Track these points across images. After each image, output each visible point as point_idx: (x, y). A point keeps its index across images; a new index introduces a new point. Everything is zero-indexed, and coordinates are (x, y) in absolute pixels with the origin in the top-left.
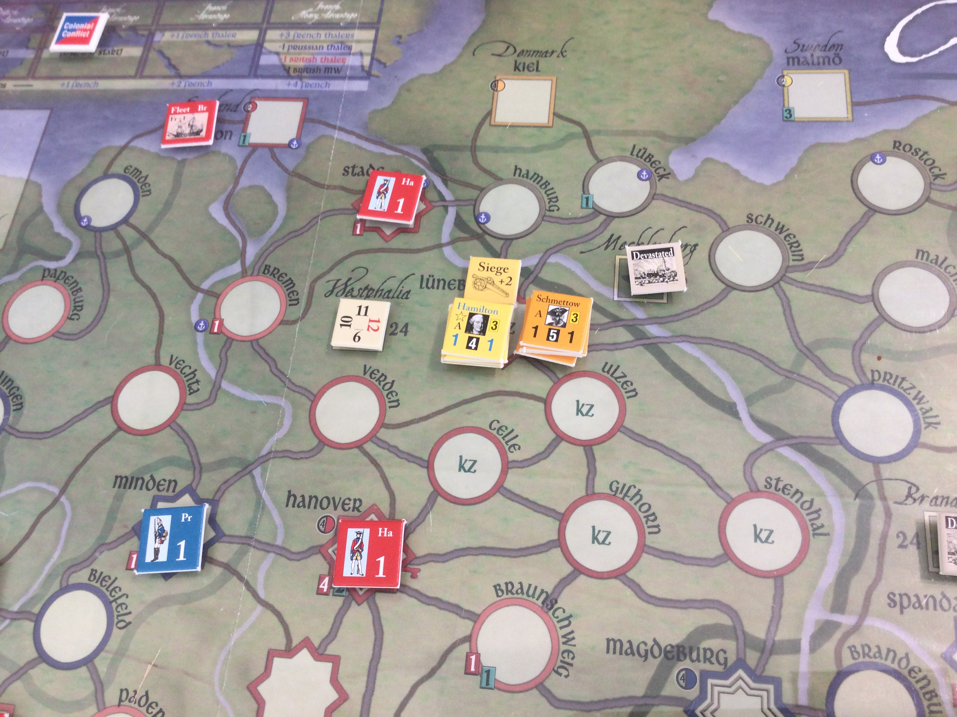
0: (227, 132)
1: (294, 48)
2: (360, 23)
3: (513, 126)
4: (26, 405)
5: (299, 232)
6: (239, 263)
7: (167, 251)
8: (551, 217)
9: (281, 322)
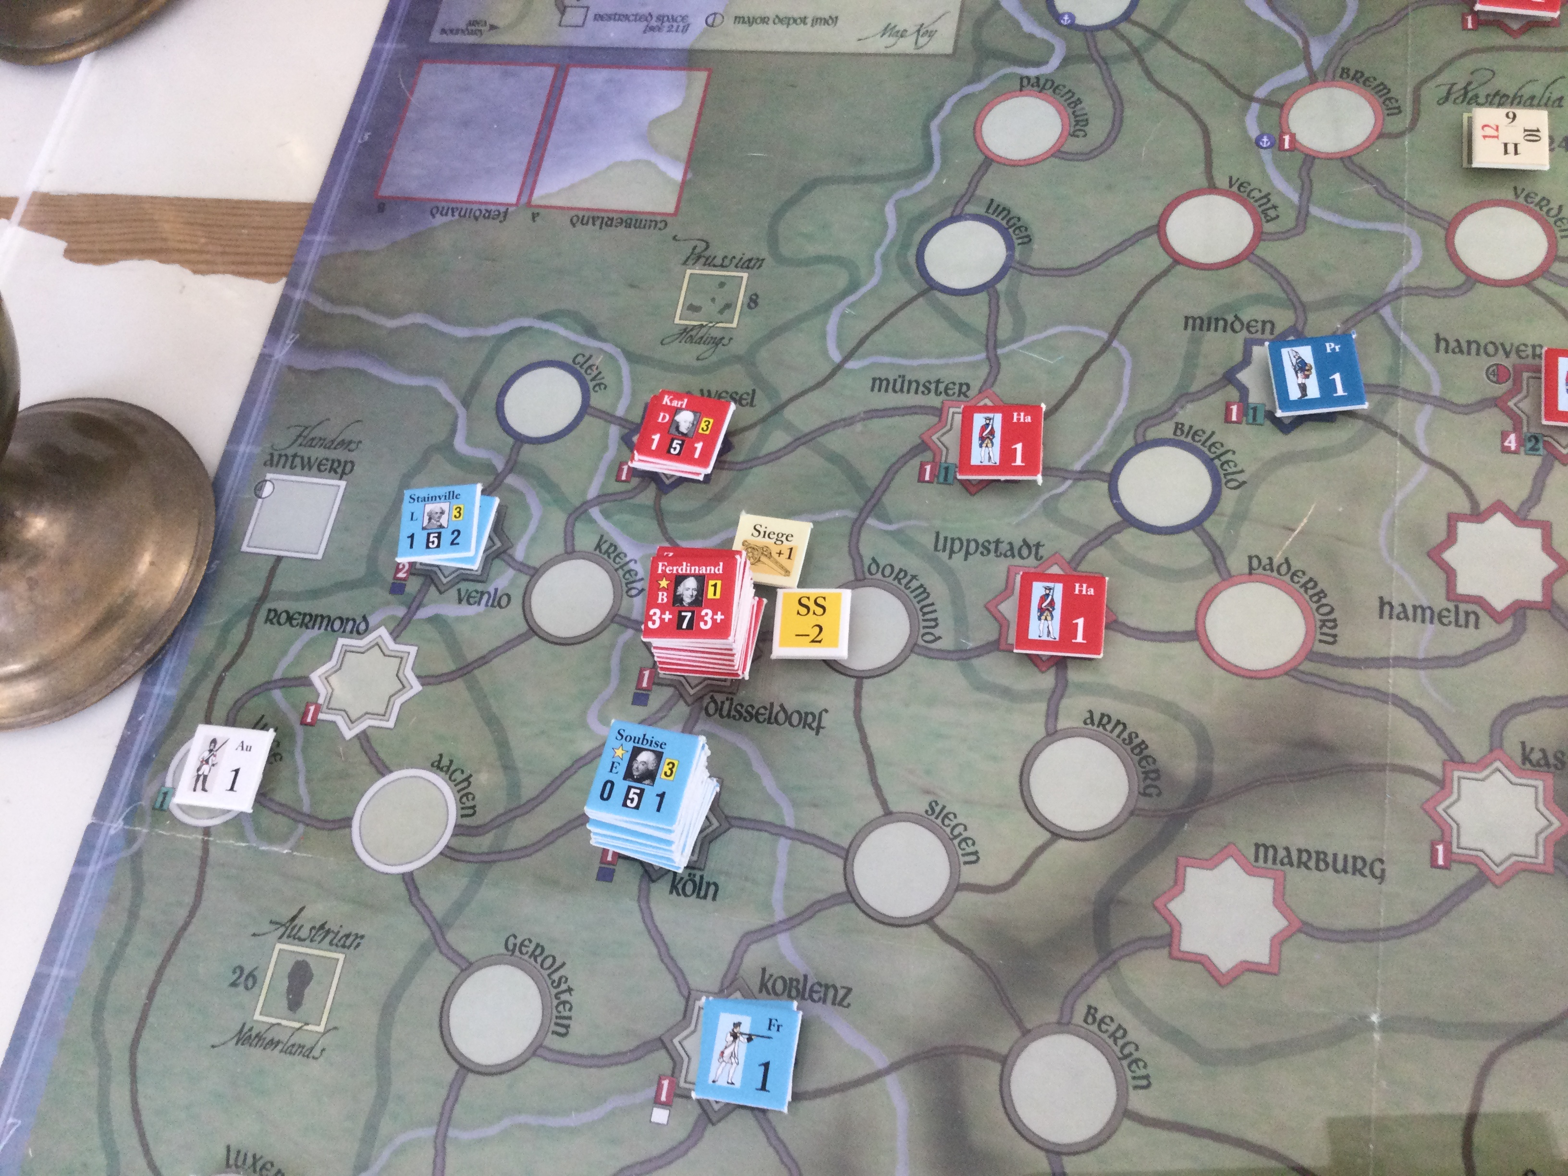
4: (1036, 237)
5: (1383, 27)
6: (1303, 64)
7: (1195, 54)
9: (1380, 135)
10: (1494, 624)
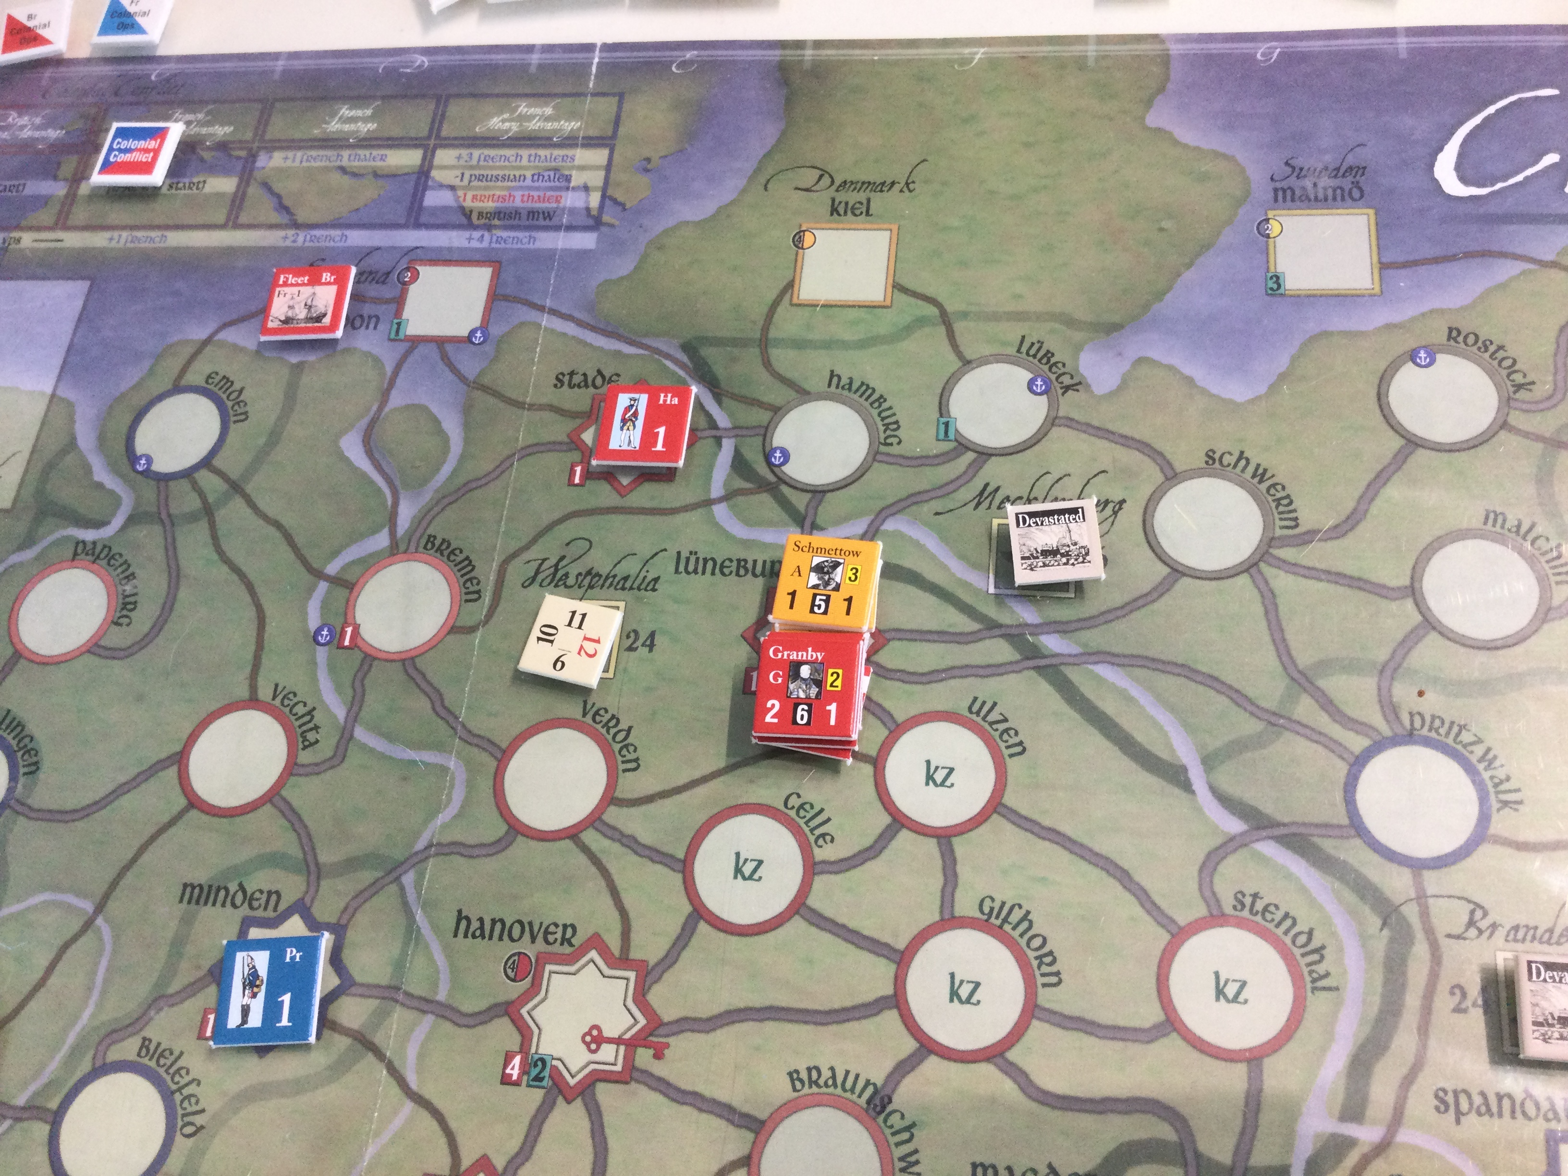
0: (370, 317)
1: (480, 178)
2: (583, 138)
3: (827, 306)
4: (46, 766)
5: (483, 481)
6: (385, 532)
7: (271, 513)
8: (888, 454)
9: (452, 628)
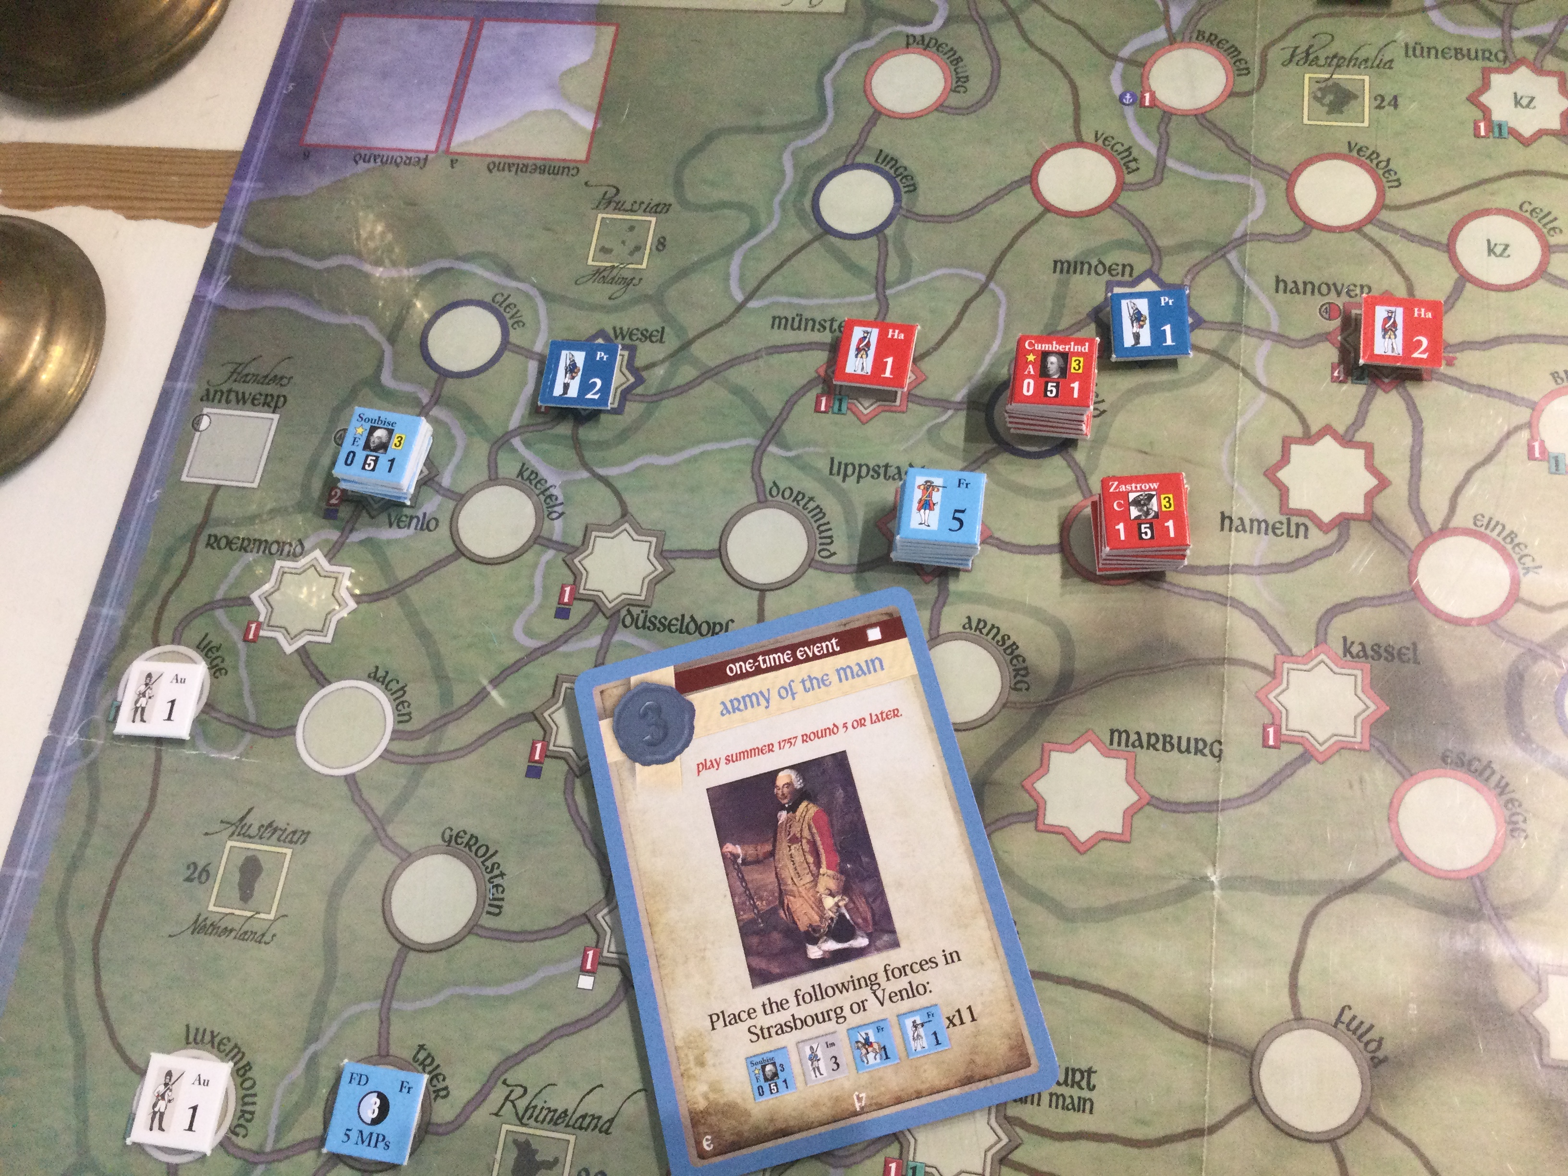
4: (922, 187)
6: (1162, 28)
9: (1231, 94)
10: (1321, 534)
